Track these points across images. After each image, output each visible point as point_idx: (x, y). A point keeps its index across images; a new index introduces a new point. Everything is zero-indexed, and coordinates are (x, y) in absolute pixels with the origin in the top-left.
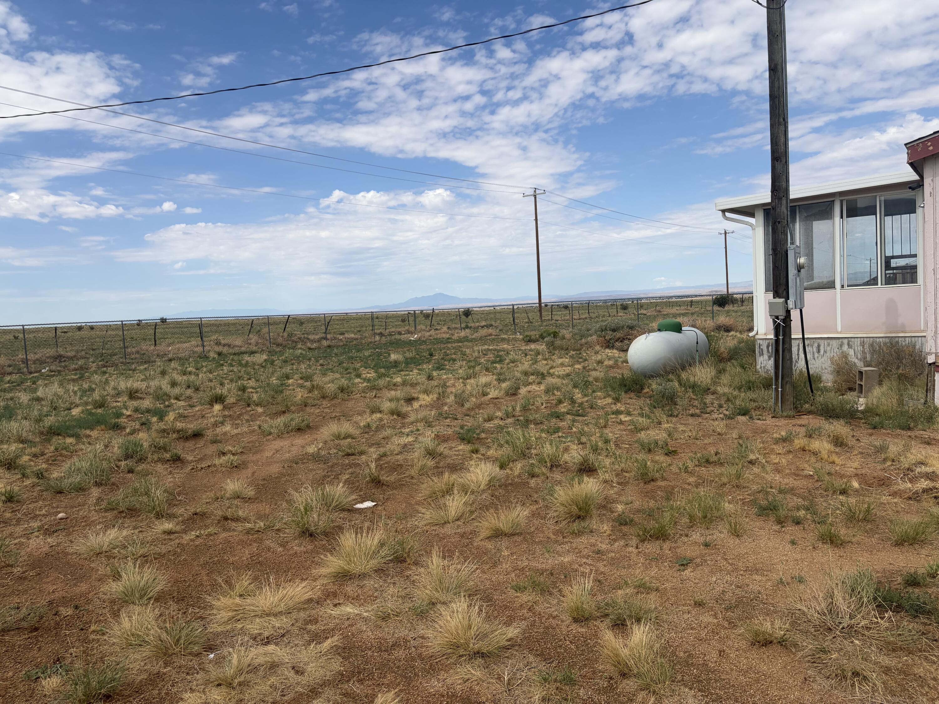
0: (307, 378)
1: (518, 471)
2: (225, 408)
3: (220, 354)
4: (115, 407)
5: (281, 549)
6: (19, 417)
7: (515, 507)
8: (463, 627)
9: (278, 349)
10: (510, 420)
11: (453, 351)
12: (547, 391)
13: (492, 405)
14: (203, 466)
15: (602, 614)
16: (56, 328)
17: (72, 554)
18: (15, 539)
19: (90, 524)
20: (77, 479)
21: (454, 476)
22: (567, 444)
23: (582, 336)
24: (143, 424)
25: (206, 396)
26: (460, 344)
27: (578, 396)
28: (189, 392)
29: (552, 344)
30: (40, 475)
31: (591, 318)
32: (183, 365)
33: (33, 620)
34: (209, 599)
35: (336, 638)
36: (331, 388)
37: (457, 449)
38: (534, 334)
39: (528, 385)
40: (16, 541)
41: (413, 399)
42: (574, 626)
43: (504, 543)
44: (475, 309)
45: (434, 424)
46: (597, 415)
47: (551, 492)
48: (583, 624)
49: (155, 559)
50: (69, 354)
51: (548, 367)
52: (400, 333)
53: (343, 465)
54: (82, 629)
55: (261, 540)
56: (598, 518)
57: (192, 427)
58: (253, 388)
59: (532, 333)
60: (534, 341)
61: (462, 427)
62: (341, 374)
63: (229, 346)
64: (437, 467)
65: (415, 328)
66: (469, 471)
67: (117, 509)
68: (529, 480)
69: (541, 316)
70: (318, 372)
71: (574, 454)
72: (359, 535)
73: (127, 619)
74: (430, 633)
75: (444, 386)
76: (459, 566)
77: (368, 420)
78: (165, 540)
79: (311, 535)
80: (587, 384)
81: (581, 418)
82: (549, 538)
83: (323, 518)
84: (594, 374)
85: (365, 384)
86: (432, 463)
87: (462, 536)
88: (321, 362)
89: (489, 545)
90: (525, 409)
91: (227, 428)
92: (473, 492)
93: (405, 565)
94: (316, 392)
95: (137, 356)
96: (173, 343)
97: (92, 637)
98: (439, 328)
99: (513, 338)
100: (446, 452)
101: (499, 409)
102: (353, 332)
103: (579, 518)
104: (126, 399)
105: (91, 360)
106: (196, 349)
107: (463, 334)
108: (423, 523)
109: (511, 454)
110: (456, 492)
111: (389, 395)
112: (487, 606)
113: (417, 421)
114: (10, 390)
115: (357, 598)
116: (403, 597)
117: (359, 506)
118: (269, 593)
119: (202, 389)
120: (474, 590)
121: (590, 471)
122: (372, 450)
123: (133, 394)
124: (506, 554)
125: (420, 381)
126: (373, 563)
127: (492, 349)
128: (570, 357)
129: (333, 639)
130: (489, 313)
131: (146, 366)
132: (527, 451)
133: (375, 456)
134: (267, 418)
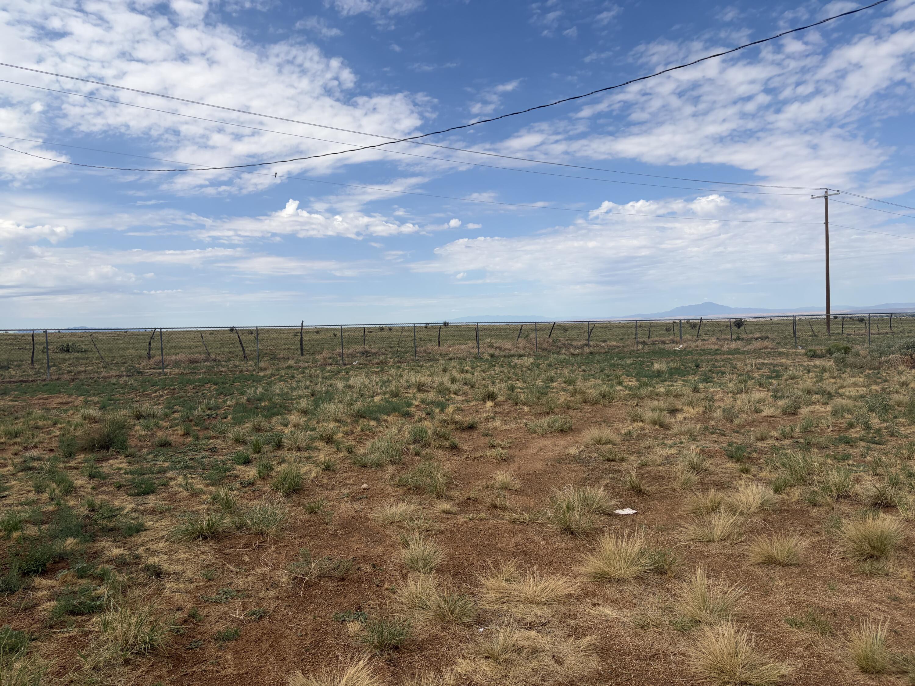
0: (570, 382)
1: (797, 498)
2: (496, 405)
3: (492, 356)
4: (406, 398)
5: (543, 542)
6: (336, 401)
7: (793, 535)
8: (729, 651)
9: (543, 354)
10: (787, 442)
11: (722, 363)
12: (835, 413)
13: (766, 424)
14: (476, 456)
15: (899, 670)
16: (364, 328)
17: (372, 520)
18: (330, 501)
19: (386, 496)
20: (376, 456)
21: (721, 494)
22: (859, 474)
23: (882, 354)
24: (428, 414)
25: (481, 392)
26: (730, 356)
27: (875, 420)
28: (466, 388)
29: (843, 361)
30: (350, 450)
31: (893, 333)
32: (461, 364)
33: (341, 572)
34: (480, 577)
35: (594, 637)
36: (593, 393)
37: (724, 466)
38: (820, 349)
39: (810, 405)
40: (331, 503)
41: (677, 410)
42: (862, 676)
43: (778, 572)
44: (748, 320)
45: (699, 438)
46: (899, 444)
47: (838, 525)
48: (873, 676)
49: (436, 534)
50: (373, 350)
51: (836, 386)
52: (664, 343)
53: (603, 469)
54: (378, 586)
55: (526, 531)
56: (896, 561)
57: (467, 419)
58: (520, 388)
59: (818, 348)
60: (819, 357)
61: (730, 444)
62: (603, 380)
63: (500, 349)
64: (702, 483)
65: (681, 338)
66: (737, 490)
67: (406, 486)
68: (809, 509)
69: (829, 329)
70: (580, 377)
71: (868, 485)
72: (620, 540)
73: (413, 583)
74: (691, 651)
75: (712, 399)
76: (725, 589)
77: (629, 428)
78: (443, 518)
79: (572, 533)
80: (887, 408)
81: (878, 447)
82: (833, 575)
83: (584, 518)
84: (896, 397)
85: (627, 392)
86: (697, 478)
87: (729, 558)
88: (583, 367)
89: (761, 572)
90: (806, 430)
91: (498, 423)
92: (742, 513)
93: (666, 577)
94: (578, 397)
95: (424, 354)
96: (454, 344)
97: (386, 593)
98: (706, 338)
99: (793, 353)
100: (712, 468)
101: (775, 428)
102: (615, 340)
103: (871, 557)
104: (415, 391)
105: (389, 356)
106: (472, 351)
107: (734, 345)
108: (686, 538)
109: (789, 478)
110: (722, 510)
111: (651, 405)
112: (756, 636)
113: (681, 433)
114: (330, 378)
115: (616, 601)
116: (663, 610)
117: (619, 512)
118: (532, 582)
119: (476, 386)
120: (742, 616)
121: (887, 506)
122: (633, 458)
123: (421, 387)
124: (780, 584)
125: (685, 392)
126: (633, 570)
127: (767, 363)
128: (866, 376)
129: (591, 637)
130: (765, 324)
131: (431, 363)
132: (808, 477)
133: (636, 465)
134: (533, 417)
